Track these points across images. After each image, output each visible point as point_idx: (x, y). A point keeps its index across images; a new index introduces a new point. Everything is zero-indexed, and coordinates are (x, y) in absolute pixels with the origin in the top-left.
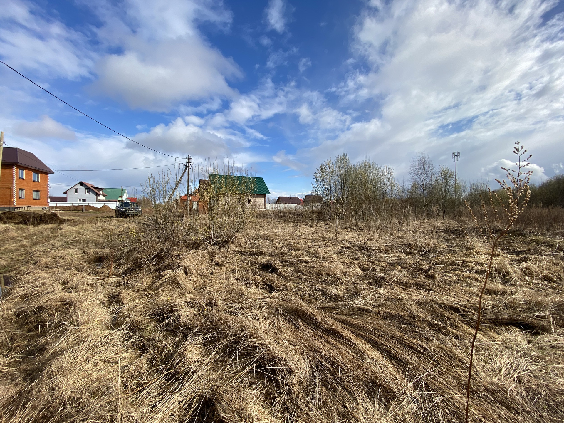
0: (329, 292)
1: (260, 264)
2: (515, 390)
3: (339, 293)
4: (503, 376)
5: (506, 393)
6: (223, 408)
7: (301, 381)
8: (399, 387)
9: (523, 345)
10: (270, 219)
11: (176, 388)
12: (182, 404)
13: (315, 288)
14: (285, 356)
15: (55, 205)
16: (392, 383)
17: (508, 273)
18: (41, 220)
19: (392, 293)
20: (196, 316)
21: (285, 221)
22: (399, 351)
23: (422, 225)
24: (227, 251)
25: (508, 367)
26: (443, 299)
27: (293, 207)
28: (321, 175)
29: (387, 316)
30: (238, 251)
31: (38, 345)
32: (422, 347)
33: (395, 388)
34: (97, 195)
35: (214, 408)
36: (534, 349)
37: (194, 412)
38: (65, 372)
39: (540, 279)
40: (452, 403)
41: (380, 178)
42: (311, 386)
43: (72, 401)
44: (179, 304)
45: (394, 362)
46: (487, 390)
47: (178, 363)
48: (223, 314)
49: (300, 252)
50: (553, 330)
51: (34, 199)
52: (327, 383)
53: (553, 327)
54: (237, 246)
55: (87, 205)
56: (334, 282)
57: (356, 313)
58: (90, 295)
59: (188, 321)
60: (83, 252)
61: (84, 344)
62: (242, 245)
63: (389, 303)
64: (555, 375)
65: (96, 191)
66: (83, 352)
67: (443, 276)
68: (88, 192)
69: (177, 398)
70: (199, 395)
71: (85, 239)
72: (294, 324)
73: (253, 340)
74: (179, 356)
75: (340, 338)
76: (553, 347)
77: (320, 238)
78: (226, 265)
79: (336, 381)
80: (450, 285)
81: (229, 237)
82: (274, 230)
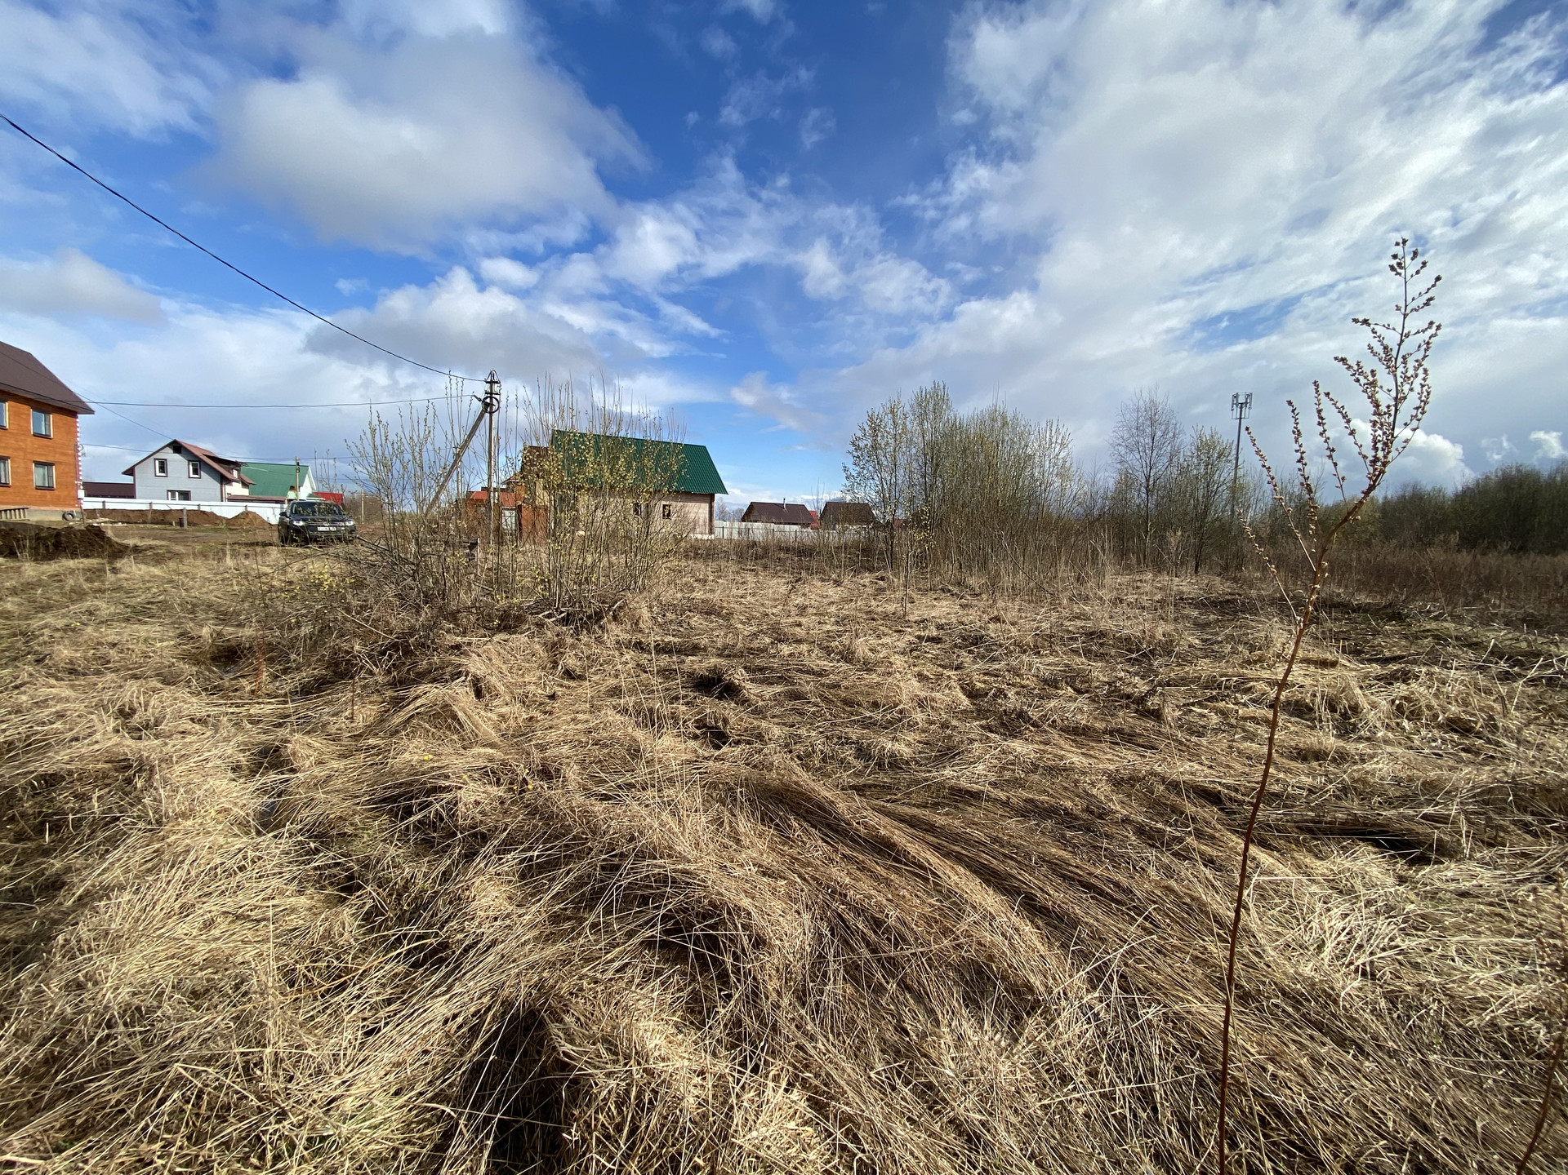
0: (875, 747)
1: (691, 675)
2: (1358, 996)
3: (905, 751)
4: (1326, 960)
5: (1335, 1002)
6: (567, 1032)
7: (788, 966)
8: (1051, 982)
9: (1384, 886)
10: (723, 563)
11: (436, 987)
12: (453, 1026)
13: (840, 738)
14: (746, 902)
15: (100, 506)
16: (1032, 971)
17: (1355, 709)
18: (57, 545)
19: (1045, 752)
20: (502, 803)
21: (765, 568)
22: (1056, 895)
23: (1138, 588)
24: (599, 640)
25: (1342, 938)
26: (1181, 770)
27: (791, 532)
28: (869, 443)
29: (1030, 810)
30: (630, 642)
31: (43, 874)
32: (1117, 885)
33: (1038, 983)
34: (224, 480)
35: (542, 1033)
36: (1413, 897)
37: (485, 1044)
38: (115, 944)
39: (1440, 726)
40: (1188, 1024)
41: (1030, 457)
42: (813, 981)
43: (132, 1016)
44: (454, 773)
45: (1040, 923)
46: (1284, 993)
47: (447, 922)
48: (579, 799)
49: (804, 647)
50: (1467, 852)
51: (38, 488)
52: (857, 973)
53: (1466, 845)
54: (629, 628)
55: (196, 508)
56: (890, 722)
57: (946, 801)
58: (195, 746)
59: (479, 817)
60: (181, 635)
61: (174, 871)
62: (641, 625)
63: (1035, 777)
64: (1466, 962)
65: (220, 469)
66: (171, 892)
67: (1185, 714)
68: (196, 471)
69: (440, 1008)
70: (503, 1003)
71: (187, 599)
72: (777, 825)
73: (659, 862)
74: (451, 903)
75: (900, 862)
76: (1464, 894)
77: (860, 615)
78: (595, 678)
79: (883, 966)
80: (1201, 735)
81: (604, 602)
82: (734, 591)
